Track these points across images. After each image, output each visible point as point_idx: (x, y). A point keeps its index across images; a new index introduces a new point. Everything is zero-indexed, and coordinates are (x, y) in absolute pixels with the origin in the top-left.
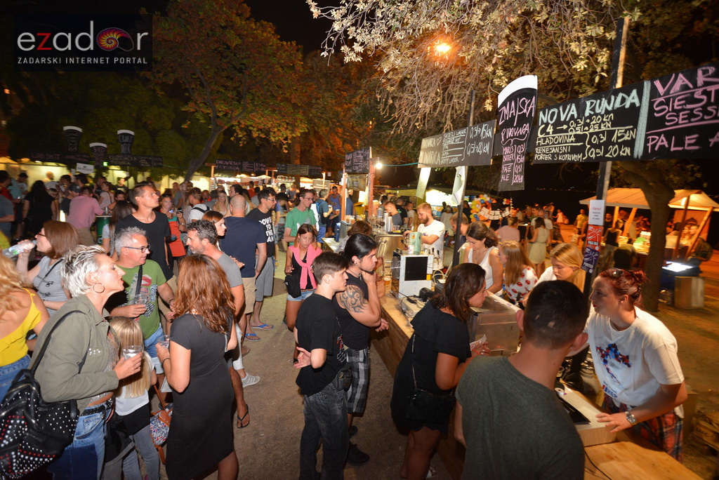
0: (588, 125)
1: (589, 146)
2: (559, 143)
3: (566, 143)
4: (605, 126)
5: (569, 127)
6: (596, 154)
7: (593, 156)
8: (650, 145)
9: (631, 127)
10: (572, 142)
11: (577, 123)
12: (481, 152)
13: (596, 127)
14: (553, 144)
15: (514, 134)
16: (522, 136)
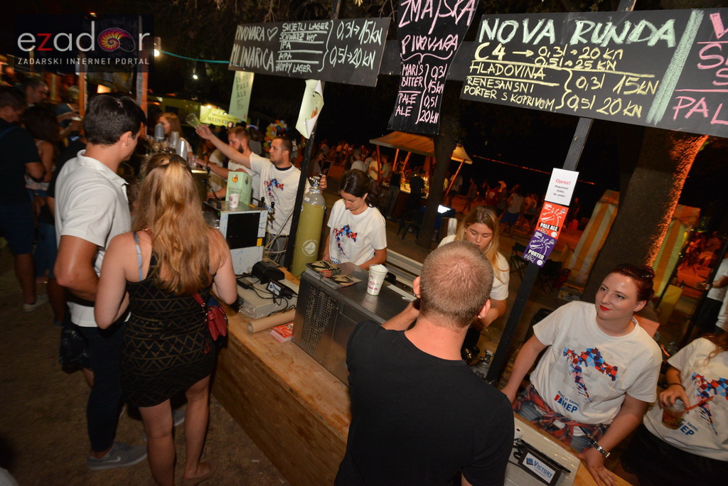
0: (574, 59)
1: (569, 91)
2: (513, 76)
3: (528, 77)
4: (605, 66)
5: (536, 55)
6: (580, 104)
7: (575, 106)
8: (677, 108)
9: (652, 76)
10: (539, 79)
11: (555, 52)
12: (357, 65)
13: (589, 64)
14: (503, 75)
15: (426, 47)
16: (444, 53)
